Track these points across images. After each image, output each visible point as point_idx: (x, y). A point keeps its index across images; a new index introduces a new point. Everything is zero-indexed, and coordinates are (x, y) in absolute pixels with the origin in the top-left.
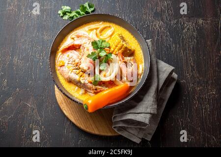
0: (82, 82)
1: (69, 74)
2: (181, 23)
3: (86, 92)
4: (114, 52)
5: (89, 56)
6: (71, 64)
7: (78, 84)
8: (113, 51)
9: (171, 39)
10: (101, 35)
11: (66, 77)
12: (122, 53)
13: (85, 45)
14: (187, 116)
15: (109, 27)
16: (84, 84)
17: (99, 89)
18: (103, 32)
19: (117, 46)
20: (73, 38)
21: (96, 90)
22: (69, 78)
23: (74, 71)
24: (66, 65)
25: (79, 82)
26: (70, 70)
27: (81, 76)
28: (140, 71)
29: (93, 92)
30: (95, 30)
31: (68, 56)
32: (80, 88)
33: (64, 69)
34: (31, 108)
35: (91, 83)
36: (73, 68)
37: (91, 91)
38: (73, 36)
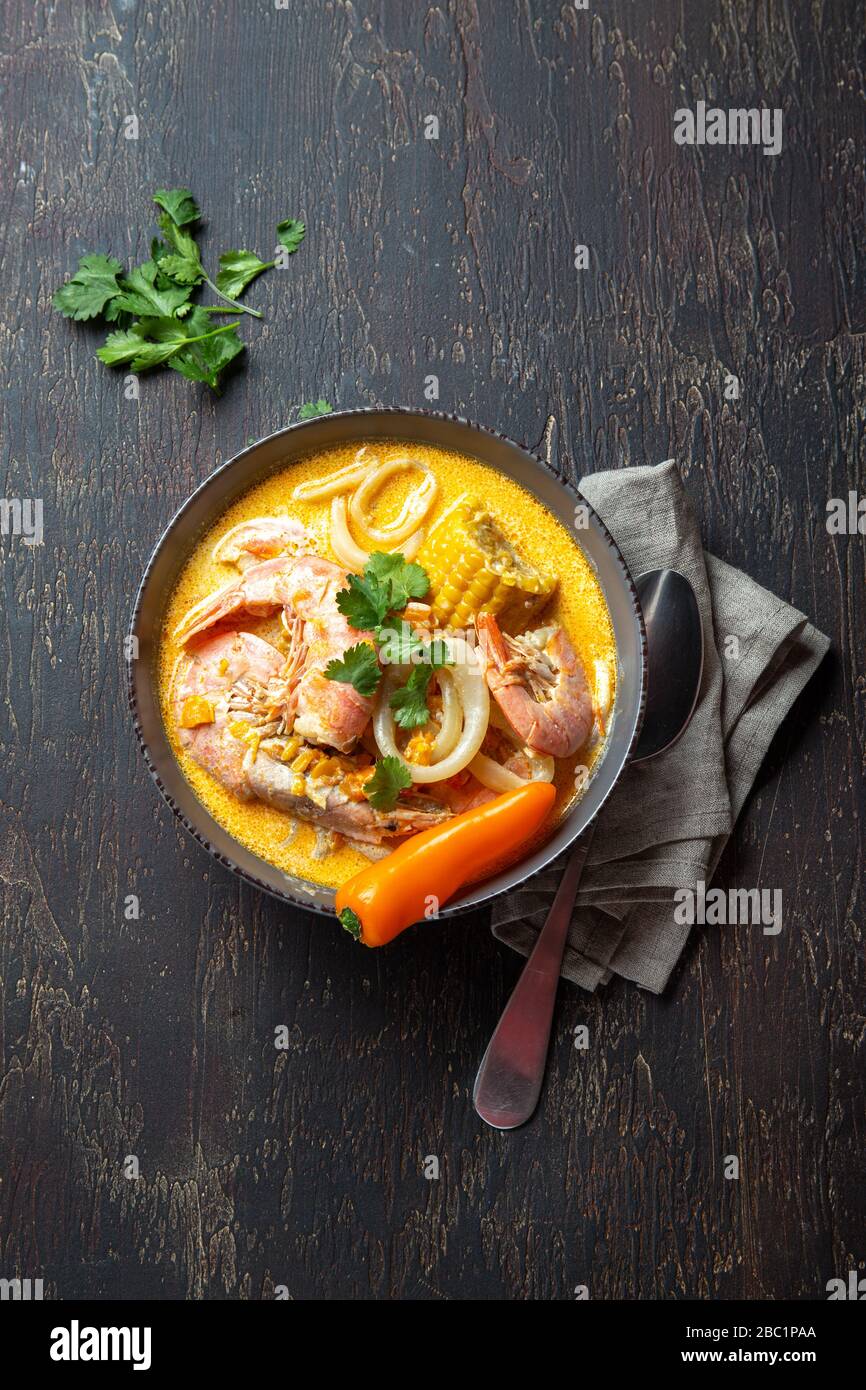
0: (319, 799)
1: (246, 764)
2: (833, 371)
3: (342, 841)
4: (456, 617)
5: (334, 671)
6: (248, 710)
7: (296, 808)
8: (450, 613)
9: (775, 473)
10: (372, 525)
11: (235, 779)
12: (497, 619)
13: (301, 605)
14: (850, 911)
15: (410, 470)
16: (329, 808)
17: (407, 822)
18: (383, 507)
19: (464, 588)
20: (231, 565)
21: (392, 828)
22: (249, 785)
23: (268, 744)
24: (220, 718)
25: (305, 801)
26: (247, 746)
27: (307, 770)
28: (601, 695)
29: (377, 840)
30: (338, 504)
31: (224, 672)
32: (312, 824)
33: (216, 743)
34: (17, 888)
35: (362, 800)
36: (259, 732)
37: (369, 838)
38: (231, 553)
